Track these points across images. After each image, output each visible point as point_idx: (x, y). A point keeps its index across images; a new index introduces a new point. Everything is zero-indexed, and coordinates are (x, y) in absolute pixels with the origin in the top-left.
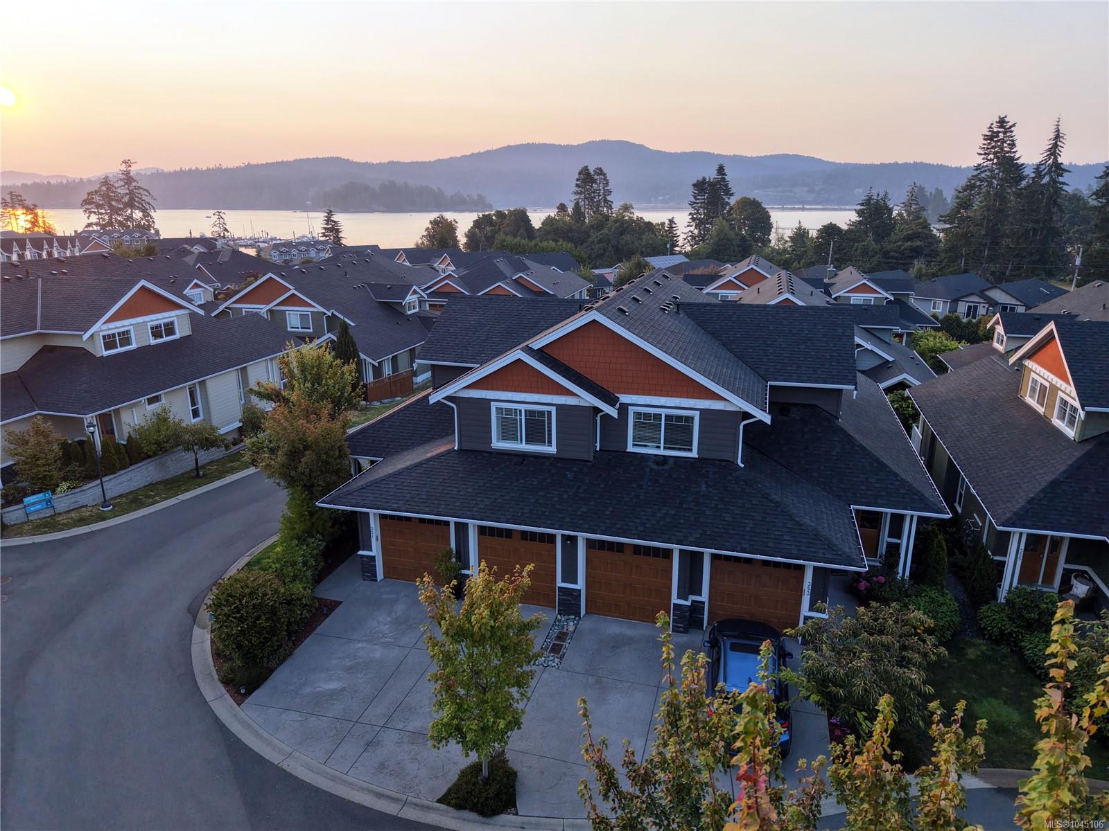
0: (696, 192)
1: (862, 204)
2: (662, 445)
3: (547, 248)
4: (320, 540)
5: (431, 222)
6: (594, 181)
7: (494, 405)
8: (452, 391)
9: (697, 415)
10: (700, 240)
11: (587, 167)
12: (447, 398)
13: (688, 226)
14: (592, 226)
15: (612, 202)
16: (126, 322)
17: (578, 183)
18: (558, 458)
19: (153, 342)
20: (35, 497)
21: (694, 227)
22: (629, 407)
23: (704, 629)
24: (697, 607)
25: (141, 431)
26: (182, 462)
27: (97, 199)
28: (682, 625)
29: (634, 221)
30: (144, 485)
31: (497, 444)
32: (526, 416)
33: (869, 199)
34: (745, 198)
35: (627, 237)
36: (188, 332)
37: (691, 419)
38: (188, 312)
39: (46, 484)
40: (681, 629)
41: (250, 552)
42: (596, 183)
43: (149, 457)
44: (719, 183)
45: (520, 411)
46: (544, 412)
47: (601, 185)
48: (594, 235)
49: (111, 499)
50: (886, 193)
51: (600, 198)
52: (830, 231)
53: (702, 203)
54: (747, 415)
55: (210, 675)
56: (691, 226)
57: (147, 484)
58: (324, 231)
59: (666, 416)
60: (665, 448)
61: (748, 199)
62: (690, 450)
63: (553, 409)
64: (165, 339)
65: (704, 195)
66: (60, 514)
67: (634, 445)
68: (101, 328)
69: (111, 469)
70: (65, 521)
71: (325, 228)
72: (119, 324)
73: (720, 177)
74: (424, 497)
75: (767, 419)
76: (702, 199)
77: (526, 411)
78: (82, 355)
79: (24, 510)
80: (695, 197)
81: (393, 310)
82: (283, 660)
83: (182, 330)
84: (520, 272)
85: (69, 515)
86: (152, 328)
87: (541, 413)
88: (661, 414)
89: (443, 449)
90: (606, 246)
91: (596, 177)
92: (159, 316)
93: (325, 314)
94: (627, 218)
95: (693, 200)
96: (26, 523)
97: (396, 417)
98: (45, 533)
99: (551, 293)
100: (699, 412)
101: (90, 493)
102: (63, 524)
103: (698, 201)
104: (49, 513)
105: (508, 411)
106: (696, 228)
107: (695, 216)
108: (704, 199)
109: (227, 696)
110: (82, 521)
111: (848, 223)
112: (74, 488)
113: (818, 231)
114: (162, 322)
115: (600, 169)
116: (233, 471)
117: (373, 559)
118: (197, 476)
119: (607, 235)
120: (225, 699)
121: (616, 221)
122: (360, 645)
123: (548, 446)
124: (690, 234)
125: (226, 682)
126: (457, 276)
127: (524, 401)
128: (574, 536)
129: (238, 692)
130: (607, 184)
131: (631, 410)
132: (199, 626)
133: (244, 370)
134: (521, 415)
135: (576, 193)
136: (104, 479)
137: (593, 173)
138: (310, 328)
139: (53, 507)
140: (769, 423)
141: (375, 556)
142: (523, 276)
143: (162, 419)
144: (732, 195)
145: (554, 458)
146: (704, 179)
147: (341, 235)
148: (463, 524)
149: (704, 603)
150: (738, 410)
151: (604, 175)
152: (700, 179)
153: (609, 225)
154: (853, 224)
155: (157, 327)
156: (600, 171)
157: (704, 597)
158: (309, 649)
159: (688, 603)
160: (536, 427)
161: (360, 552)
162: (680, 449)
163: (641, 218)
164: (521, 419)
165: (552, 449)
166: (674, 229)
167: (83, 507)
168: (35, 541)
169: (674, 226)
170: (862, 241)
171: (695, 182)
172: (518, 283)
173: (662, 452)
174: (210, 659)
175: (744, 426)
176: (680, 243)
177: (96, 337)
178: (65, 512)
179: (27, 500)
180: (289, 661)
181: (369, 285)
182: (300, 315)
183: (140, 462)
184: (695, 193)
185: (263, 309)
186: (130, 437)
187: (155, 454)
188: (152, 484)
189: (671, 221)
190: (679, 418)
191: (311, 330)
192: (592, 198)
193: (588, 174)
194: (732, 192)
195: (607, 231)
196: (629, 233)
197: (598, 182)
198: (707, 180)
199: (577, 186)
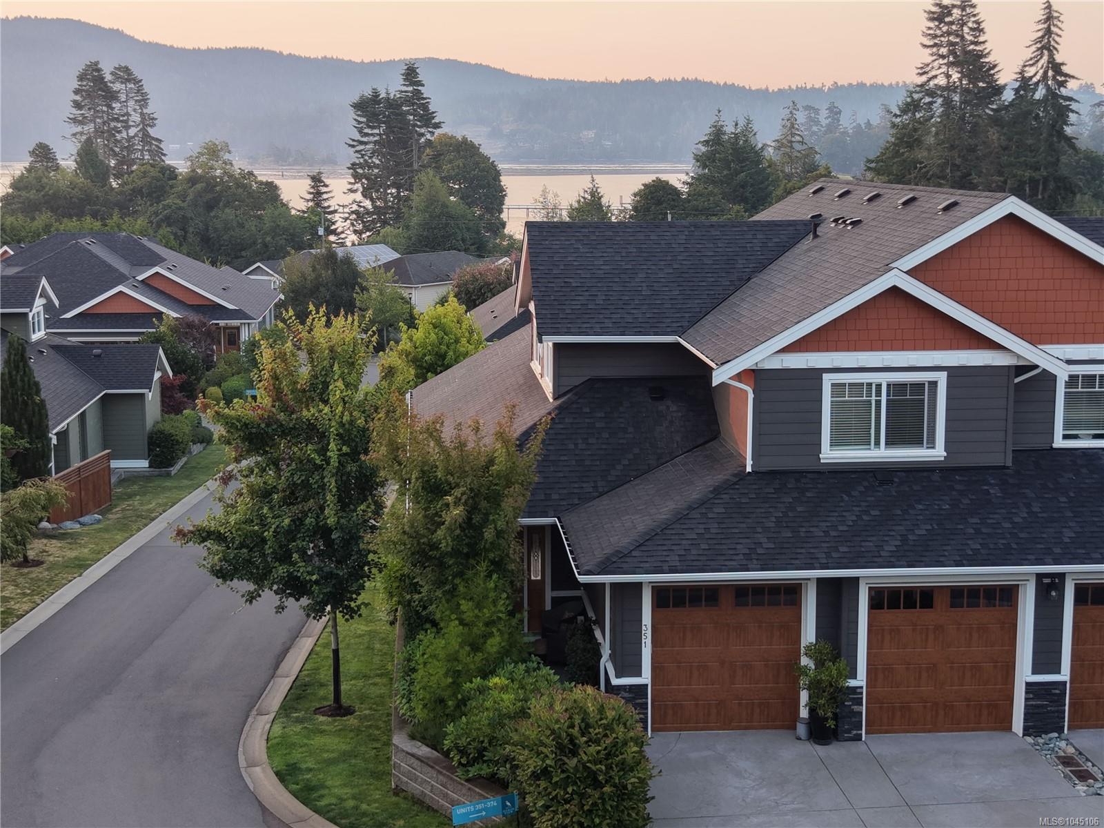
0: (364, 120)
6: (111, 96)
11: (97, 63)
13: (350, 191)
15: (160, 141)
17: (78, 98)
42: (118, 100)
44: (408, 101)
47: (131, 103)
51: (132, 132)
52: (658, 193)
53: (375, 142)
56: (355, 191)
61: (452, 137)
65: (379, 127)
73: (410, 89)
76: (375, 135)
80: (360, 131)
91: (117, 86)
94: (218, 173)
95: (357, 136)
103: (365, 139)
106: (364, 194)
108: (380, 135)
115: (126, 70)
121: (193, 180)
124: (354, 207)
130: (143, 101)
135: (74, 120)
137: (108, 77)
144: (437, 126)
146: (376, 94)
151: (137, 82)
152: (368, 93)
153: (178, 189)
154: (693, 181)
156: (125, 74)
163: (252, 172)
166: (325, 196)
169: (324, 189)
171: (356, 98)
184: (359, 122)
189: (318, 181)
192: (112, 133)
193: (101, 79)
194: (436, 120)
195: (178, 201)
196: (227, 205)
197: (123, 97)
198: (383, 95)
199: (77, 105)
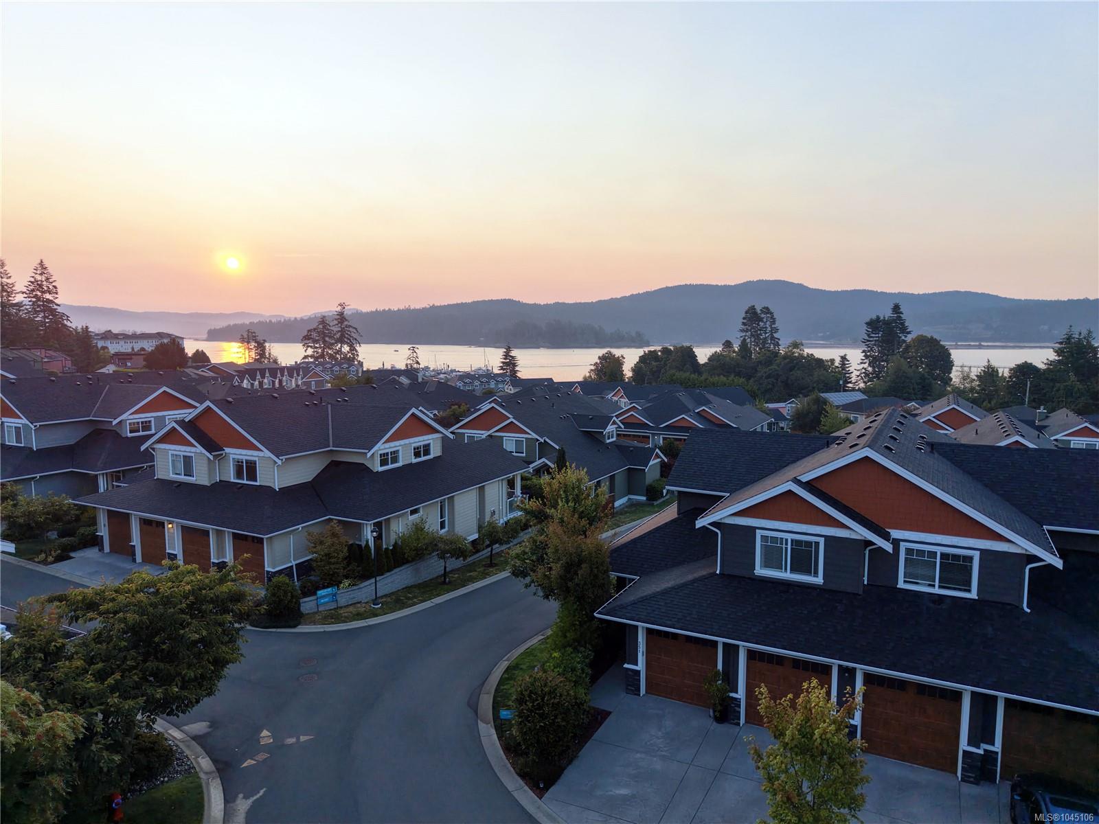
0: (871, 330)
1: (1061, 343)
2: (937, 583)
3: (718, 383)
4: (590, 650)
5: (599, 358)
6: (761, 320)
7: (759, 533)
8: (719, 517)
9: (976, 555)
10: (874, 377)
11: (754, 306)
12: (713, 524)
13: (862, 363)
14: (760, 362)
15: (779, 339)
16: (397, 443)
17: (745, 321)
18: (824, 590)
19: (415, 461)
20: (326, 590)
21: (867, 364)
22: (901, 543)
23: (997, 782)
24: (990, 757)
25: (404, 539)
26: (434, 567)
27: (314, 335)
28: (973, 775)
29: (804, 358)
30: (402, 587)
31: (760, 571)
32: (792, 545)
33: (1069, 338)
34: (922, 336)
35: (798, 373)
36: (439, 453)
37: (970, 559)
38: (441, 435)
39: (332, 581)
40: (972, 780)
41: (506, 657)
42: (762, 321)
43: (408, 562)
44: (894, 321)
45: (787, 540)
46: (811, 543)
47: (768, 323)
48: (762, 371)
49: (382, 597)
50: (1090, 332)
51: (767, 335)
52: (1025, 370)
53: (876, 340)
54: (1035, 559)
55: (505, 766)
56: (865, 363)
57: (404, 586)
58: (502, 365)
59: (942, 554)
60: (940, 587)
61: (926, 337)
62: (969, 591)
63: (822, 540)
64: (423, 458)
65: (878, 334)
66: (341, 607)
67: (905, 582)
68: (381, 447)
69: (380, 571)
70: (346, 614)
71: (503, 363)
72: (392, 444)
73: (896, 315)
74: (696, 616)
75: (1058, 563)
76: (876, 337)
77: (792, 540)
78: (363, 469)
79: (316, 601)
80: (868, 335)
81: (595, 439)
82: (570, 762)
83: (435, 451)
84: (704, 405)
85: (348, 610)
86: (414, 449)
87: (809, 544)
88: (936, 552)
89: (704, 573)
90: (775, 381)
91: (763, 316)
92: (421, 438)
93: (538, 440)
94: (796, 355)
95: (867, 338)
96: (316, 613)
97: (646, 539)
98: (333, 623)
99: (734, 426)
100: (979, 552)
101: (365, 591)
102: (346, 617)
103: (871, 339)
104: (333, 606)
105: (774, 539)
106: (869, 365)
107: (869, 354)
108: (878, 337)
109: (526, 788)
110: (359, 616)
111: (1046, 361)
112: (353, 585)
113: (1011, 370)
114: (422, 444)
115: (767, 308)
116: (472, 580)
117: (638, 673)
118: (443, 583)
119: (776, 370)
120: (525, 791)
121: (785, 357)
122: (638, 755)
123: (814, 576)
124: (864, 371)
125: (523, 775)
126: (640, 408)
127: (789, 530)
128: (853, 668)
129: (538, 787)
130: (774, 322)
131: (903, 546)
132: (481, 720)
133: (482, 489)
134: (786, 544)
135: (742, 331)
136: (378, 578)
137: (759, 312)
138: (523, 453)
139: (337, 600)
140: (1062, 569)
141: (640, 671)
142: (706, 409)
143: (419, 528)
144: (909, 333)
145: (821, 589)
146: (878, 318)
147: (517, 369)
148: (734, 645)
149: (997, 753)
150: (1024, 552)
151: (771, 313)
152: (874, 317)
153: (778, 361)
154: (1051, 363)
155: (418, 448)
156: (767, 310)
157: (997, 747)
158: (590, 754)
159: (981, 752)
160: (802, 556)
161: (626, 666)
162: (955, 589)
163: (812, 355)
164: (786, 549)
165: (819, 580)
166: (847, 366)
167: (358, 603)
168: (326, 630)
169: (847, 363)
170: (1065, 381)
171: (868, 320)
172: (701, 416)
173: (936, 590)
174: (502, 753)
175: (1030, 569)
176: (853, 380)
177: (376, 455)
178: (345, 607)
179: (321, 593)
180: (576, 763)
181: (573, 415)
182: (516, 440)
183: (401, 566)
184: (868, 331)
185: (484, 434)
186: (396, 543)
187: (413, 560)
188: (408, 587)
189: (844, 358)
190: (956, 557)
191: (524, 455)
192: (758, 336)
193: (755, 313)
194: (908, 330)
195: (776, 367)
196: (798, 369)
197: (765, 320)
198: (882, 318)
199: (744, 324)
